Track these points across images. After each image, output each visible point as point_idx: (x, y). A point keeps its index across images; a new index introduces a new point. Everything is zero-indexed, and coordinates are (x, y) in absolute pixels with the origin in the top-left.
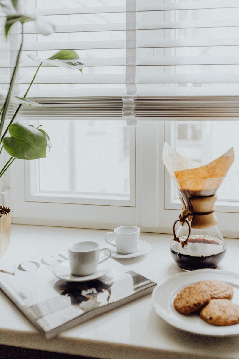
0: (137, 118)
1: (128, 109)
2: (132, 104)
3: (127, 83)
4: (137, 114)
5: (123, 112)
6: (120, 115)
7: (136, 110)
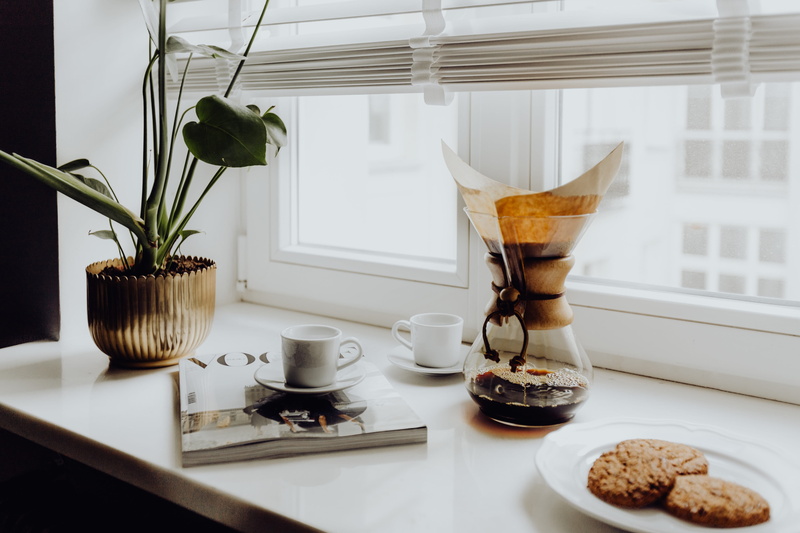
0: (444, 86)
1: (423, 65)
2: (429, 55)
3: (425, 11)
4: (444, 78)
5: (414, 73)
6: (407, 81)
7: (442, 68)
